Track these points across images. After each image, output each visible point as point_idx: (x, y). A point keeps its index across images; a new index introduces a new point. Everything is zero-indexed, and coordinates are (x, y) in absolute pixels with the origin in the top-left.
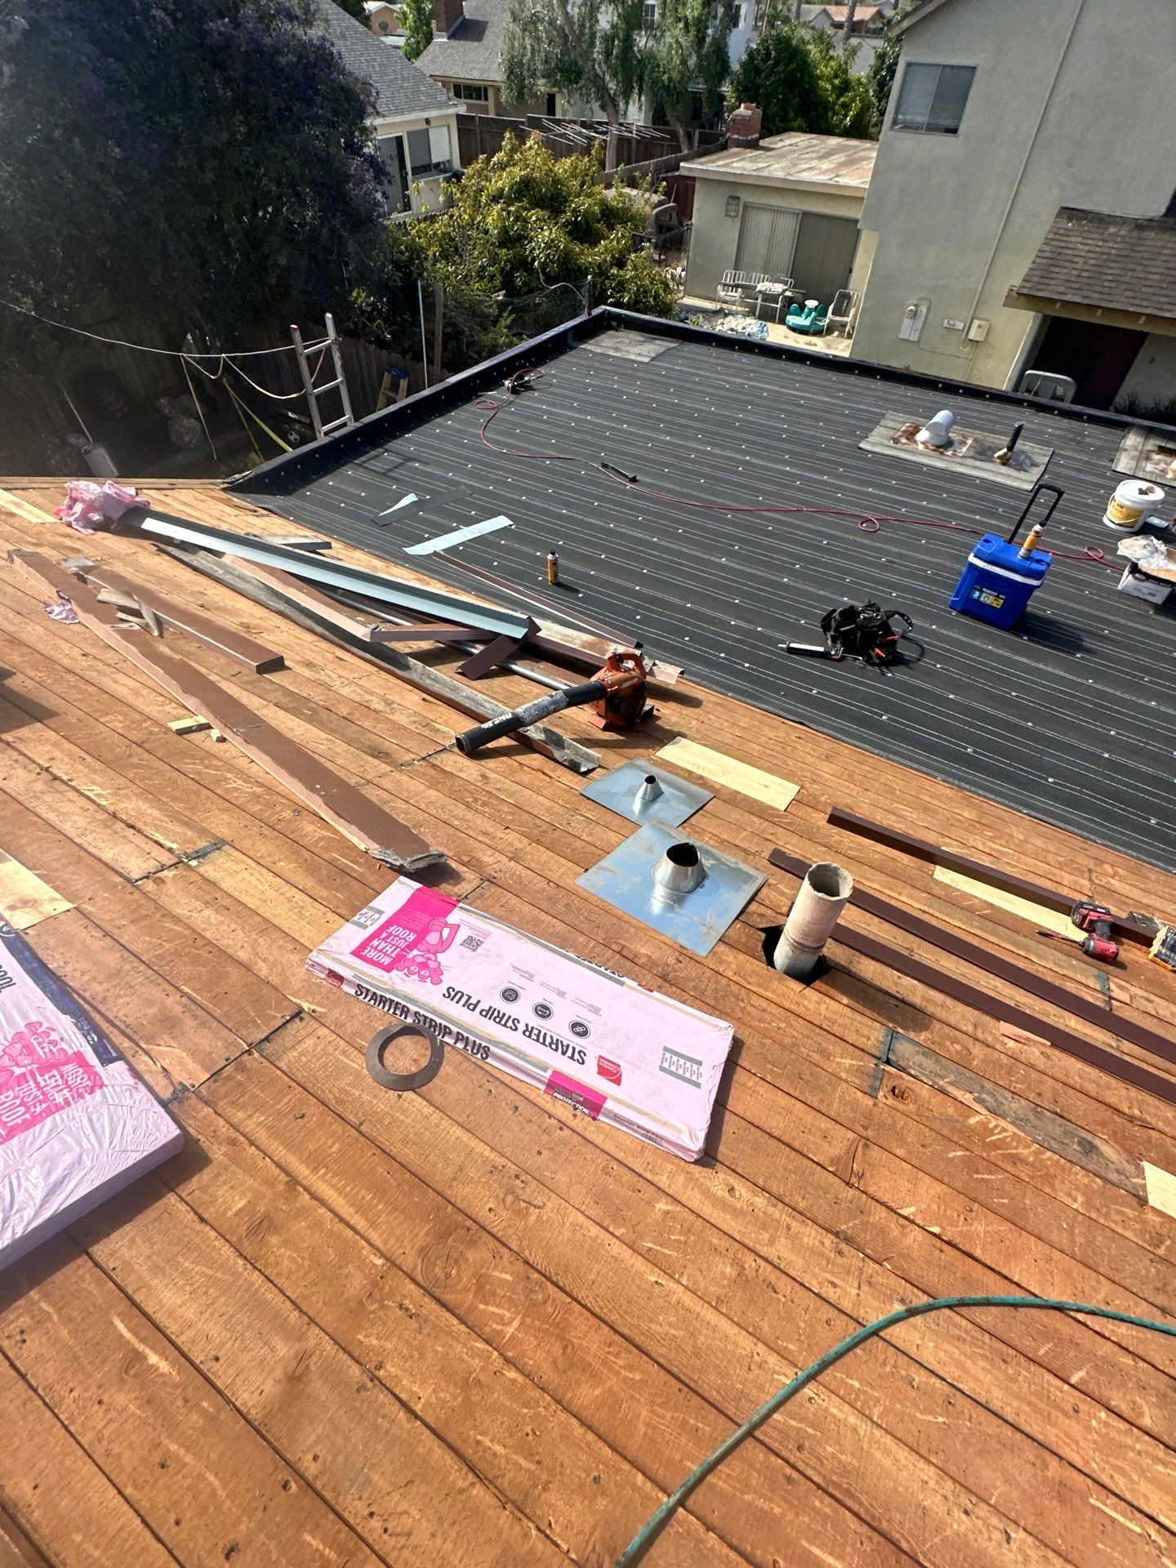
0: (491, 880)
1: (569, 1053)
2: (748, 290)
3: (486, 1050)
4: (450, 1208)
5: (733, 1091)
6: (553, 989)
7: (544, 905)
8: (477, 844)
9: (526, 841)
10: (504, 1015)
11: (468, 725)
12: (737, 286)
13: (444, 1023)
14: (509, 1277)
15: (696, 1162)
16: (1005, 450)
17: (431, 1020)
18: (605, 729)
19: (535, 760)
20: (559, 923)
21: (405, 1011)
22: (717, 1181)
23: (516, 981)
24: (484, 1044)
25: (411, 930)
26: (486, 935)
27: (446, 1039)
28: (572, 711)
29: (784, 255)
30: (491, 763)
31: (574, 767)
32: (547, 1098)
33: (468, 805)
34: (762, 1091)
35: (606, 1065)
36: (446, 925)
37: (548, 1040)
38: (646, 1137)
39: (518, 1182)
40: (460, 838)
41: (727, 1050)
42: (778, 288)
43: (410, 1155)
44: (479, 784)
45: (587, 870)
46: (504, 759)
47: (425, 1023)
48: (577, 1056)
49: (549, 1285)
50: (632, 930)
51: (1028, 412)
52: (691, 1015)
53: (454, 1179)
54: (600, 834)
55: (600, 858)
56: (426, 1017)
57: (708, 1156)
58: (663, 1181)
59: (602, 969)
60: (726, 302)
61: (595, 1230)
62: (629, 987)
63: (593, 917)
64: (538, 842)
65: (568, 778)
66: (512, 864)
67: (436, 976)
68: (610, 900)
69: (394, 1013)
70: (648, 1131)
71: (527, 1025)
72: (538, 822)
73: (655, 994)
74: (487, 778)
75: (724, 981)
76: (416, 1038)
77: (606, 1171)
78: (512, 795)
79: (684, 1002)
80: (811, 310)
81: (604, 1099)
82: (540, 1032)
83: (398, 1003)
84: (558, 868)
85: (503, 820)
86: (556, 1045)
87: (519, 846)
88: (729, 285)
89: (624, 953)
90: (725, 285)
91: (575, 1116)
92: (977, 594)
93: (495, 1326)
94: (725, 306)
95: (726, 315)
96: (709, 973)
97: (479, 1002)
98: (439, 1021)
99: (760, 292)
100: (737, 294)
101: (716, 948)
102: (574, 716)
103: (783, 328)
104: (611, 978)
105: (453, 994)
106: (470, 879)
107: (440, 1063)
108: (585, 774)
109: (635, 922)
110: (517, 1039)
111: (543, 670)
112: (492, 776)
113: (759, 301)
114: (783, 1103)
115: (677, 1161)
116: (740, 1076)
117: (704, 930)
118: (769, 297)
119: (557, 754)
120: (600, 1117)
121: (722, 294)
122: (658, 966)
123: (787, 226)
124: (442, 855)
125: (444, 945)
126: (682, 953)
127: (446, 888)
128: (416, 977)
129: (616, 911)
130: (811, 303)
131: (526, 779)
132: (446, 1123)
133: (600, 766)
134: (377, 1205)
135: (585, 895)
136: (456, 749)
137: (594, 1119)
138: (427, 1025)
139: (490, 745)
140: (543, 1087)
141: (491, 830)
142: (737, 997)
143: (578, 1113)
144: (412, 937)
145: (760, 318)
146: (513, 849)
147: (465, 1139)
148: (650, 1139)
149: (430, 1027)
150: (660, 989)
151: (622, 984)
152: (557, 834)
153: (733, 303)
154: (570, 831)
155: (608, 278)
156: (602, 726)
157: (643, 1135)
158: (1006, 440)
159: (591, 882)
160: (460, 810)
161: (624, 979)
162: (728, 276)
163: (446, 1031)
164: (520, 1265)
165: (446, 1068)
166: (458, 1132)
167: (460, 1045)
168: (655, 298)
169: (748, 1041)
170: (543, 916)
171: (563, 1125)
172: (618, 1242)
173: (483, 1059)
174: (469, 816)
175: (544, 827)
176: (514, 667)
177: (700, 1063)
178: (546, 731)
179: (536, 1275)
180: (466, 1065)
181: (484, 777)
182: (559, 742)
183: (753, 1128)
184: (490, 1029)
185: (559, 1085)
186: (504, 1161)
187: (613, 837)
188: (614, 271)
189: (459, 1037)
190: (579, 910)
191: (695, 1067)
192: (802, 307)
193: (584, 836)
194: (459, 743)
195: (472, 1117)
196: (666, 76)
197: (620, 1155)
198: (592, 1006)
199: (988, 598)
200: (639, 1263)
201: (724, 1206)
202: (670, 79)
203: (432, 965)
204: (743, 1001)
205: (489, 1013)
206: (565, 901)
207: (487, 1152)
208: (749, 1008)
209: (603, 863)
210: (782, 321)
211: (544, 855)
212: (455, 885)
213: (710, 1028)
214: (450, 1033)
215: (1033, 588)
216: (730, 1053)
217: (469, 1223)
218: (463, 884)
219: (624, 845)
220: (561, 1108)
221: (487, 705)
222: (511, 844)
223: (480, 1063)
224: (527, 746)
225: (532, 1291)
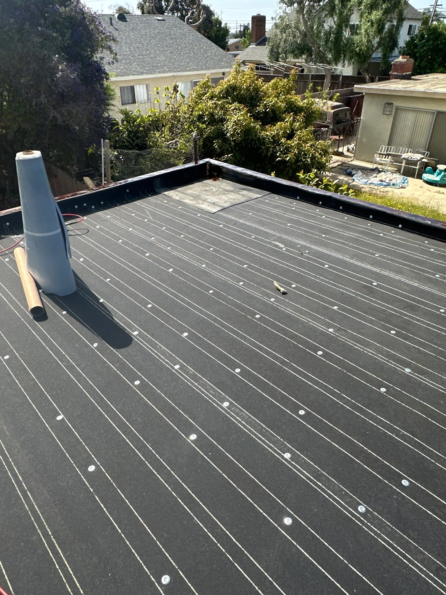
2: (397, 158)
12: (389, 155)
29: (423, 138)
42: (418, 156)
60: (381, 164)
80: (441, 171)
88: (383, 155)
90: (380, 154)
94: (379, 167)
95: (380, 172)
99: (404, 159)
100: (389, 159)
103: (421, 181)
113: (403, 164)
118: (409, 162)
121: (378, 159)
123: (426, 121)
130: (442, 167)
145: (403, 174)
153: (386, 165)
162: (383, 149)
192: (435, 169)
196: (358, 48)
202: (360, 50)
210: (420, 177)
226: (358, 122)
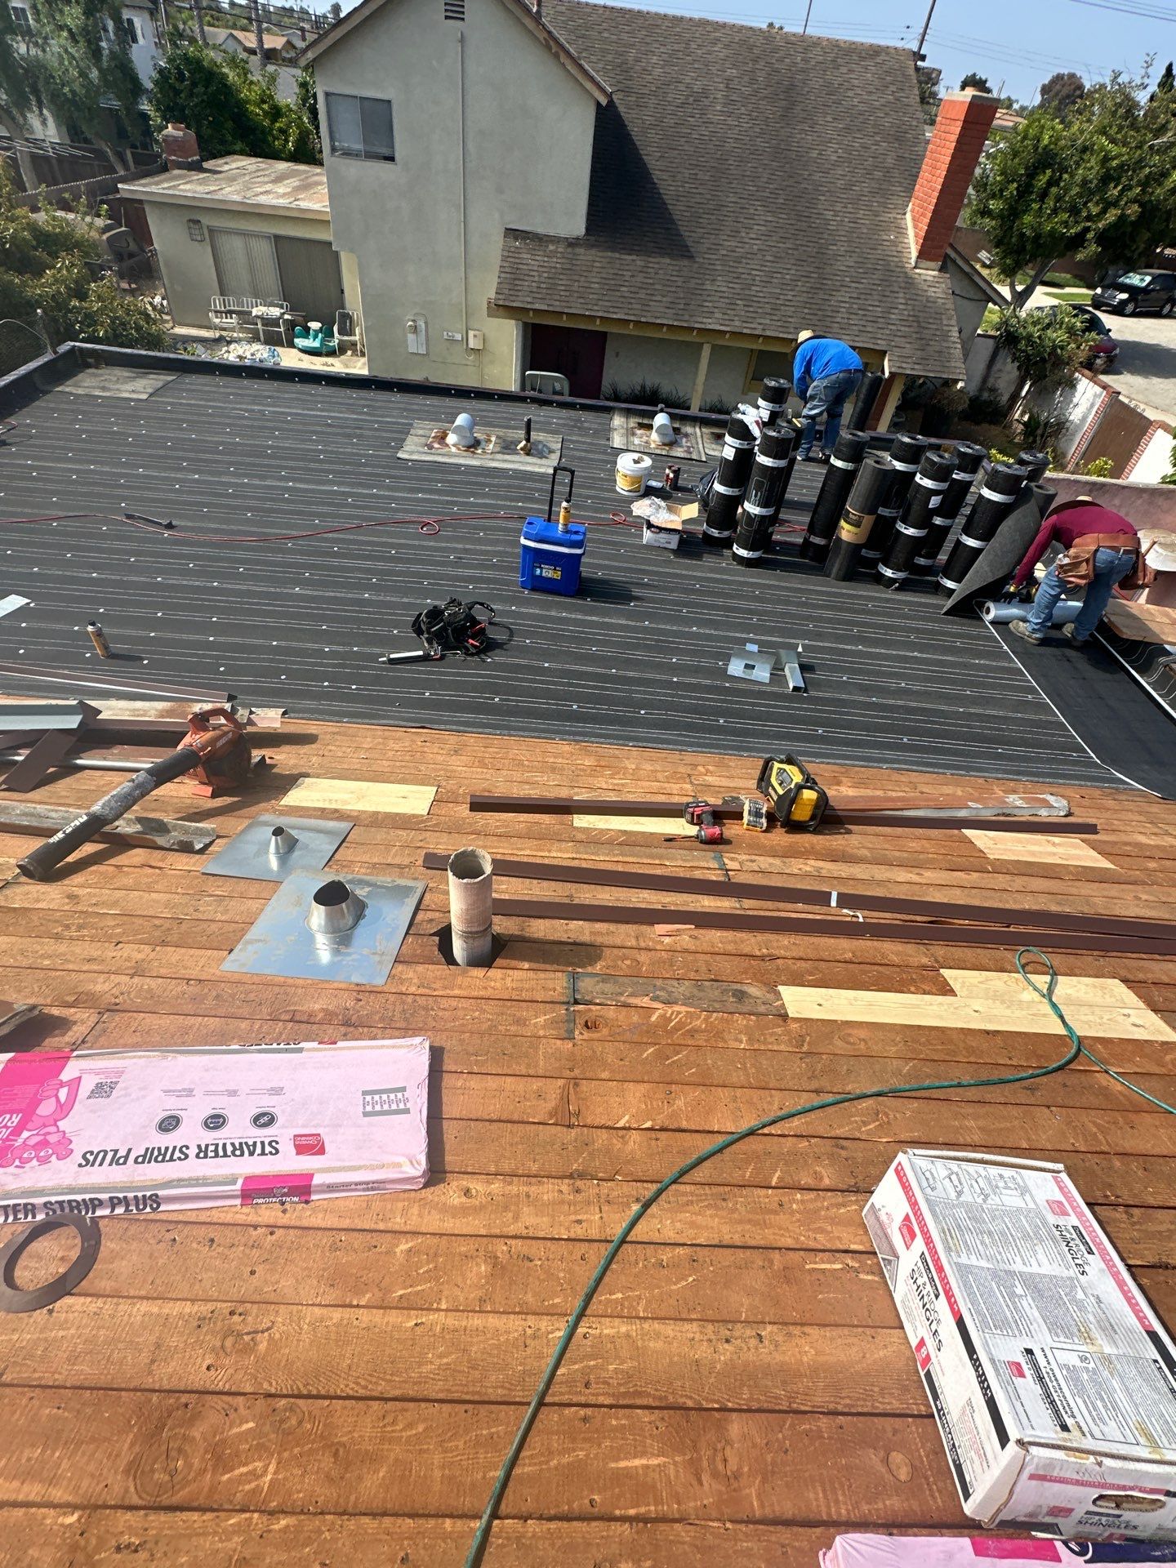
0: (113, 1009)
1: (258, 1150)
2: (244, 316)
3: (156, 1200)
4: (155, 1398)
5: (445, 1099)
6: (221, 1093)
7: (189, 1008)
8: (82, 976)
9: (147, 949)
10: (167, 1149)
11: (30, 846)
12: (231, 312)
13: (87, 1197)
14: (251, 1425)
15: (426, 1186)
16: (524, 443)
17: (70, 1202)
18: (214, 796)
19: (138, 855)
20: (212, 1020)
21: (30, 1209)
22: (450, 1193)
23: (172, 1105)
24: (148, 1194)
25: (12, 1112)
26: (120, 1073)
27: (99, 1213)
28: (167, 790)
29: (270, 277)
30: (78, 878)
31: (186, 848)
32: (246, 1210)
33: (57, 937)
34: (473, 1084)
35: (303, 1141)
36: (62, 1084)
37: (229, 1149)
38: (368, 1190)
39: (236, 1318)
40: (58, 977)
41: (427, 1063)
42: (275, 312)
43: (85, 1371)
44: (66, 908)
45: (231, 951)
46: (94, 868)
47: (62, 1209)
48: (270, 1148)
49: (301, 1402)
50: (300, 991)
51: (534, 407)
52: (382, 1047)
53: (153, 1362)
54: (237, 908)
55: (244, 932)
56: (61, 1203)
57: (436, 1172)
58: (398, 1223)
59: (275, 1046)
60: (224, 329)
61: (337, 1315)
62: (309, 1050)
63: (252, 996)
64: (164, 943)
65: (183, 862)
66: (136, 980)
67: (63, 1148)
68: (267, 971)
69: (16, 1218)
70: (367, 1183)
71: (199, 1146)
72: (157, 922)
73: (340, 1044)
74: (77, 896)
75: (410, 999)
76: (56, 1232)
77: (334, 1248)
78: (115, 904)
79: (374, 1038)
80: (317, 332)
81: (311, 1176)
82: (217, 1145)
83: (15, 1206)
84: (195, 962)
85: (111, 936)
86: (240, 1150)
87: (140, 956)
88: (221, 312)
89: (297, 1018)
90: (216, 312)
91: (284, 1211)
92: (538, 572)
93: (247, 1487)
94: (224, 333)
95: (229, 343)
96: (392, 998)
97: (130, 1150)
98: (79, 1198)
99: (257, 317)
100: (233, 320)
101: (393, 972)
102: (174, 794)
103: (295, 351)
104: (286, 1051)
105: (91, 1158)
106: (83, 1019)
107: (98, 1243)
108: (202, 851)
109: (301, 982)
110: (193, 1167)
111: (119, 754)
112: (81, 892)
113: (260, 326)
114: (494, 1086)
115: (406, 1195)
116: (448, 1081)
117: (377, 958)
118: (268, 322)
119: (160, 841)
120: (314, 1197)
121: (217, 321)
122: (337, 1015)
123: (264, 251)
124: (34, 1007)
125: (64, 1109)
126: (360, 990)
127: (52, 1042)
128: (35, 1162)
129: (276, 979)
130: (315, 325)
131: (129, 881)
132: (124, 1306)
133: (219, 837)
134: (53, 1453)
135: (236, 977)
136: (23, 879)
137: (307, 1202)
138: (67, 1210)
139: (70, 859)
140: (238, 1202)
141: (95, 954)
142: (426, 1009)
143: (287, 1206)
144: (16, 1119)
145: (267, 343)
146: (133, 964)
147: (155, 1310)
148: (373, 1189)
149: (72, 1210)
150: (345, 1037)
151: (301, 1050)
152: (184, 926)
153: (233, 330)
154: (201, 916)
155: (70, 311)
156: (209, 794)
157: (364, 1190)
158: (522, 433)
159: (241, 961)
160: (49, 946)
161: (302, 1045)
162: (217, 302)
163: (96, 1204)
164: (261, 1403)
165: (108, 1246)
166: (143, 1307)
167: (120, 1210)
168: (136, 330)
169: (447, 1045)
170: (191, 1020)
171: (272, 1228)
172: (365, 1311)
173: (154, 1210)
174: (62, 948)
175: (167, 925)
176: (79, 762)
177: (403, 1089)
178: (139, 820)
179: (283, 1402)
180: (133, 1229)
181: (72, 897)
182: (161, 828)
183: (472, 1123)
184: (156, 1172)
185: (255, 1190)
186: (210, 1306)
187: (254, 905)
188: (75, 303)
189: (114, 1203)
190: (233, 996)
191: (400, 1095)
192: (307, 330)
193: (219, 917)
194: (25, 870)
195: (158, 1281)
196: (66, 90)
197: (346, 1223)
198: (272, 1089)
199: (548, 572)
200: (394, 1317)
201: (464, 1211)
202: (73, 92)
203: (53, 1139)
204: (433, 1009)
205: (148, 1156)
206: (214, 994)
207: (188, 1308)
208: (440, 1014)
209: (248, 937)
210: (291, 345)
211: (173, 955)
212: (63, 1035)
213: (406, 1050)
214: (101, 1203)
215: (580, 556)
216: (431, 1066)
217: (184, 1399)
218: (75, 1028)
219: (268, 909)
220: (267, 1212)
221: (54, 815)
222: (128, 959)
223: (152, 1216)
224: (122, 844)
225: (282, 1421)
226: (154, 253)
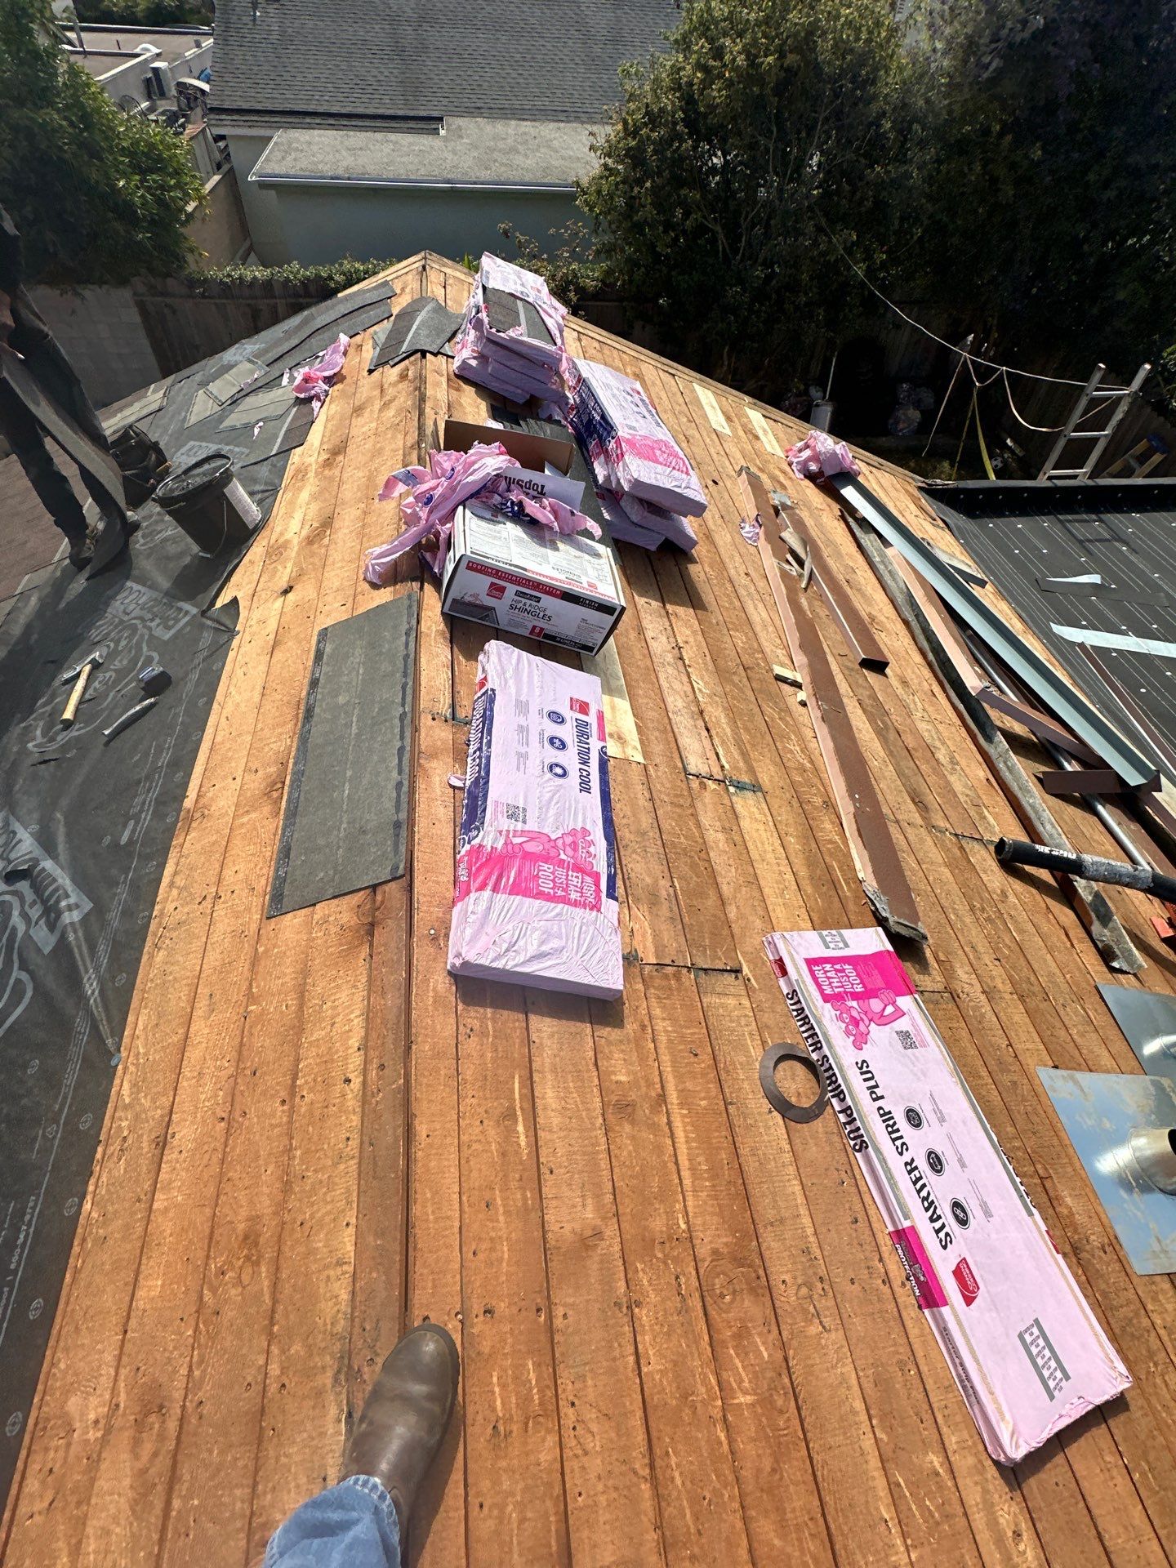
0: (954, 997)
1: (937, 1225)
3: (863, 1147)
5: (1082, 1441)
6: (957, 1152)
7: (992, 1063)
8: (960, 952)
9: (1008, 987)
10: (898, 1130)
11: (1016, 834)
13: (843, 1087)
14: (765, 1355)
15: (997, 1463)
17: (834, 1074)
18: (1166, 941)
19: (1067, 916)
20: (996, 1093)
22: (1008, 1512)
23: (926, 1112)
24: (865, 1139)
25: (862, 982)
26: (924, 1045)
27: (834, 1101)
28: (1137, 897)
30: (1018, 885)
31: (1106, 955)
32: (887, 1238)
33: (972, 909)
34: (1119, 1480)
35: (966, 1272)
36: (894, 1003)
37: (924, 1193)
38: (961, 1381)
39: (819, 1285)
40: (947, 933)
41: (1107, 1397)
43: (751, 1165)
44: (994, 896)
45: (1056, 1067)
46: (1034, 891)
47: (826, 1071)
48: (942, 1235)
49: (793, 1403)
50: (1069, 1169)
52: (1087, 1318)
54: (1091, 1043)
55: (1078, 1068)
56: (831, 1068)
57: (1015, 1474)
58: (952, 1441)
59: (1018, 1180)
62: (1036, 1223)
63: (1035, 1119)
64: (1021, 998)
65: (1092, 960)
66: (983, 997)
67: (860, 1041)
68: (1064, 1120)
70: (967, 1376)
71: (913, 1160)
72: (1033, 978)
73: (1059, 1257)
74: (1006, 897)
75: (1145, 1322)
76: (811, 1076)
77: (901, 1365)
78: (1021, 931)
79: (1086, 1296)
81: (945, 1303)
82: (921, 1178)
84: (1027, 1041)
85: (999, 949)
86: (929, 1204)
87: (1000, 986)
89: (1048, 1184)
91: (903, 1284)
93: (732, 1380)
96: (1131, 1294)
97: (882, 1097)
98: (840, 1081)
101: (1158, 1279)
102: (1137, 903)
104: (1021, 1196)
105: (865, 1069)
106: (932, 981)
107: (817, 1116)
108: (1113, 970)
109: (1077, 1165)
110: (897, 1164)
111: (1131, 830)
112: (1012, 899)
115: (977, 1437)
116: (1099, 1433)
117: (1156, 1247)
119: (1096, 928)
120: (926, 1312)
122: (1076, 1231)
124: (925, 938)
125: (882, 1020)
126: (1113, 1244)
127: (909, 967)
128: (844, 1025)
129: (1062, 1134)
131: (1045, 927)
132: (792, 1170)
133: (1135, 975)
134: (706, 1180)
135: (1040, 1090)
136: (992, 848)
137: (920, 1307)
138: (827, 1075)
139: (1027, 868)
140: (891, 1228)
141: (981, 949)
142: (1151, 1355)
143: (908, 1283)
144: (859, 989)
146: (992, 985)
147: (799, 1201)
148: (964, 1387)
149: (828, 1078)
150: (1065, 1255)
151: (1031, 1214)
152: (1044, 1005)
154: (1062, 1013)
156: (1164, 935)
157: (959, 1376)
159: (1057, 1084)
160: (962, 907)
161: (1034, 1211)
163: (840, 1095)
164: (779, 1355)
165: (818, 1124)
166: (798, 1189)
167: (842, 1118)
169: (1136, 1411)
170: (984, 1073)
171: (887, 1281)
172: (873, 1441)
173: (854, 1148)
174: (968, 920)
175: (1036, 989)
176: (1100, 808)
177: (1067, 1377)
178: (1097, 895)
179: (787, 1380)
180: (836, 1138)
181: (1004, 894)
182: (1105, 918)
183: (1082, 1504)
184: (876, 1128)
185: (906, 1239)
186: (818, 1253)
187: (1106, 1060)
189: (846, 1110)
190: (1024, 1100)
193: (1074, 1032)
194: (1000, 846)
195: (814, 1188)
197: (924, 1369)
198: (985, 1203)
200: (880, 1483)
201: (1000, 1541)
203: (862, 1027)
204: (1156, 1365)
205: (886, 1116)
206: (1015, 1079)
207: (810, 1231)
208: (1158, 1381)
209: (1079, 1075)
211: (1018, 1015)
212: (918, 973)
213: (1102, 1355)
214: (843, 1100)
216: (1107, 1403)
217: (761, 1272)
218: (926, 978)
219: (1112, 1077)
220: (895, 1264)
221: (1048, 827)
222: (992, 978)
223: (849, 1149)
224: (1067, 895)
225: (775, 1389)
